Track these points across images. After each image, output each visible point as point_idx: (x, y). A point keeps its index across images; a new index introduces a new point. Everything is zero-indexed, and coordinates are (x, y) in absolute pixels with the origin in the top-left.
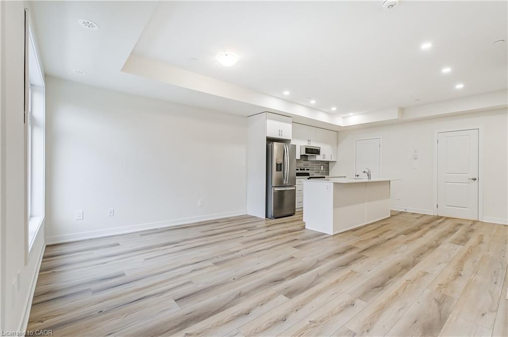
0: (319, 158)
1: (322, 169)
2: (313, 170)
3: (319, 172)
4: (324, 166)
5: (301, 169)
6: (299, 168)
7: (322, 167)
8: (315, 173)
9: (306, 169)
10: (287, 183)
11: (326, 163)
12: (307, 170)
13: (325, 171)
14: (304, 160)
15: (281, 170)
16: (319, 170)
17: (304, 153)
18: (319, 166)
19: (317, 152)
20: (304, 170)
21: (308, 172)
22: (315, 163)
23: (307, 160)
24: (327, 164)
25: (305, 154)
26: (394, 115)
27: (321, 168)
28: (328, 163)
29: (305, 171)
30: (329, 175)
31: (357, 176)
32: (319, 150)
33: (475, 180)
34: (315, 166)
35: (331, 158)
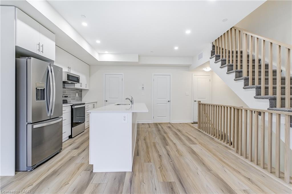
0: (77, 86)
1: (77, 96)
2: (70, 97)
3: (75, 99)
4: (78, 93)
7: (77, 94)
8: (72, 99)
10: (52, 114)
11: (80, 91)
12: (65, 97)
13: (79, 98)
15: (44, 99)
16: (74, 97)
18: (74, 93)
19: (77, 80)
21: (66, 99)
22: (72, 90)
25: (66, 80)
27: (76, 95)
29: (64, 99)
30: (82, 101)
31: (106, 101)
32: (79, 78)
33: (169, 101)
34: (72, 93)
35: (86, 87)
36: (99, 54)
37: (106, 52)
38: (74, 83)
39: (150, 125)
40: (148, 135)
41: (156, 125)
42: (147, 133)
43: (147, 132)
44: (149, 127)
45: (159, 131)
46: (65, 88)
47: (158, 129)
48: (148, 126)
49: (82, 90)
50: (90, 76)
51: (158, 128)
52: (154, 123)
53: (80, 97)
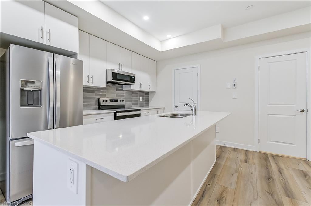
0: (134, 87)
1: (141, 100)
3: (137, 104)
4: (143, 97)
5: (111, 101)
6: (108, 100)
7: (141, 98)
8: (133, 104)
9: (119, 100)
11: (145, 94)
12: (121, 101)
14: (117, 90)
16: (137, 101)
17: (110, 79)
18: (137, 96)
19: (131, 79)
20: (116, 101)
21: (122, 103)
22: (133, 93)
23: (122, 90)
24: (147, 95)
25: (112, 80)
26: (215, 34)
27: (139, 99)
28: (148, 93)
29: (119, 103)
30: (149, 106)
31: (176, 107)
32: (134, 77)
33: (303, 111)
34: (133, 96)
35: (150, 89)
36: (161, 41)
37: (169, 36)
38: (131, 84)
39: (250, 156)
40: (233, 187)
41: (265, 157)
42: (234, 179)
43: (236, 175)
44: (246, 162)
45: (269, 178)
46: (124, 91)
47: (268, 172)
48: (242, 157)
49: (149, 92)
50: (157, 74)
51: (267, 168)
52: (260, 153)
53: (145, 101)
